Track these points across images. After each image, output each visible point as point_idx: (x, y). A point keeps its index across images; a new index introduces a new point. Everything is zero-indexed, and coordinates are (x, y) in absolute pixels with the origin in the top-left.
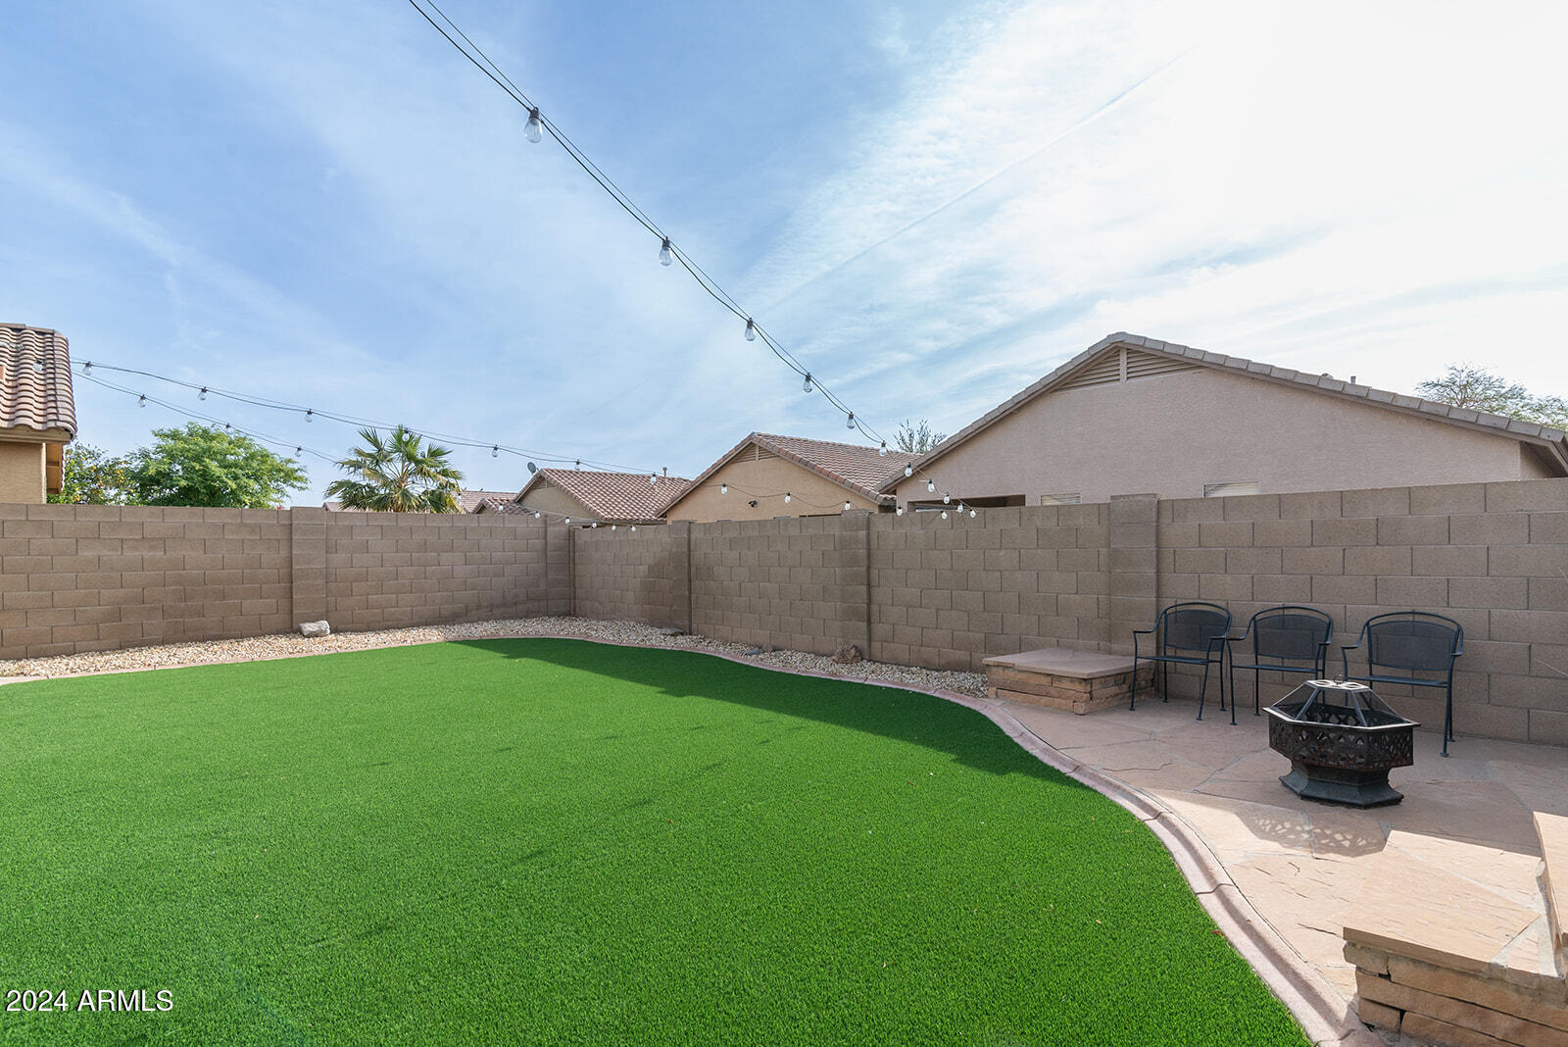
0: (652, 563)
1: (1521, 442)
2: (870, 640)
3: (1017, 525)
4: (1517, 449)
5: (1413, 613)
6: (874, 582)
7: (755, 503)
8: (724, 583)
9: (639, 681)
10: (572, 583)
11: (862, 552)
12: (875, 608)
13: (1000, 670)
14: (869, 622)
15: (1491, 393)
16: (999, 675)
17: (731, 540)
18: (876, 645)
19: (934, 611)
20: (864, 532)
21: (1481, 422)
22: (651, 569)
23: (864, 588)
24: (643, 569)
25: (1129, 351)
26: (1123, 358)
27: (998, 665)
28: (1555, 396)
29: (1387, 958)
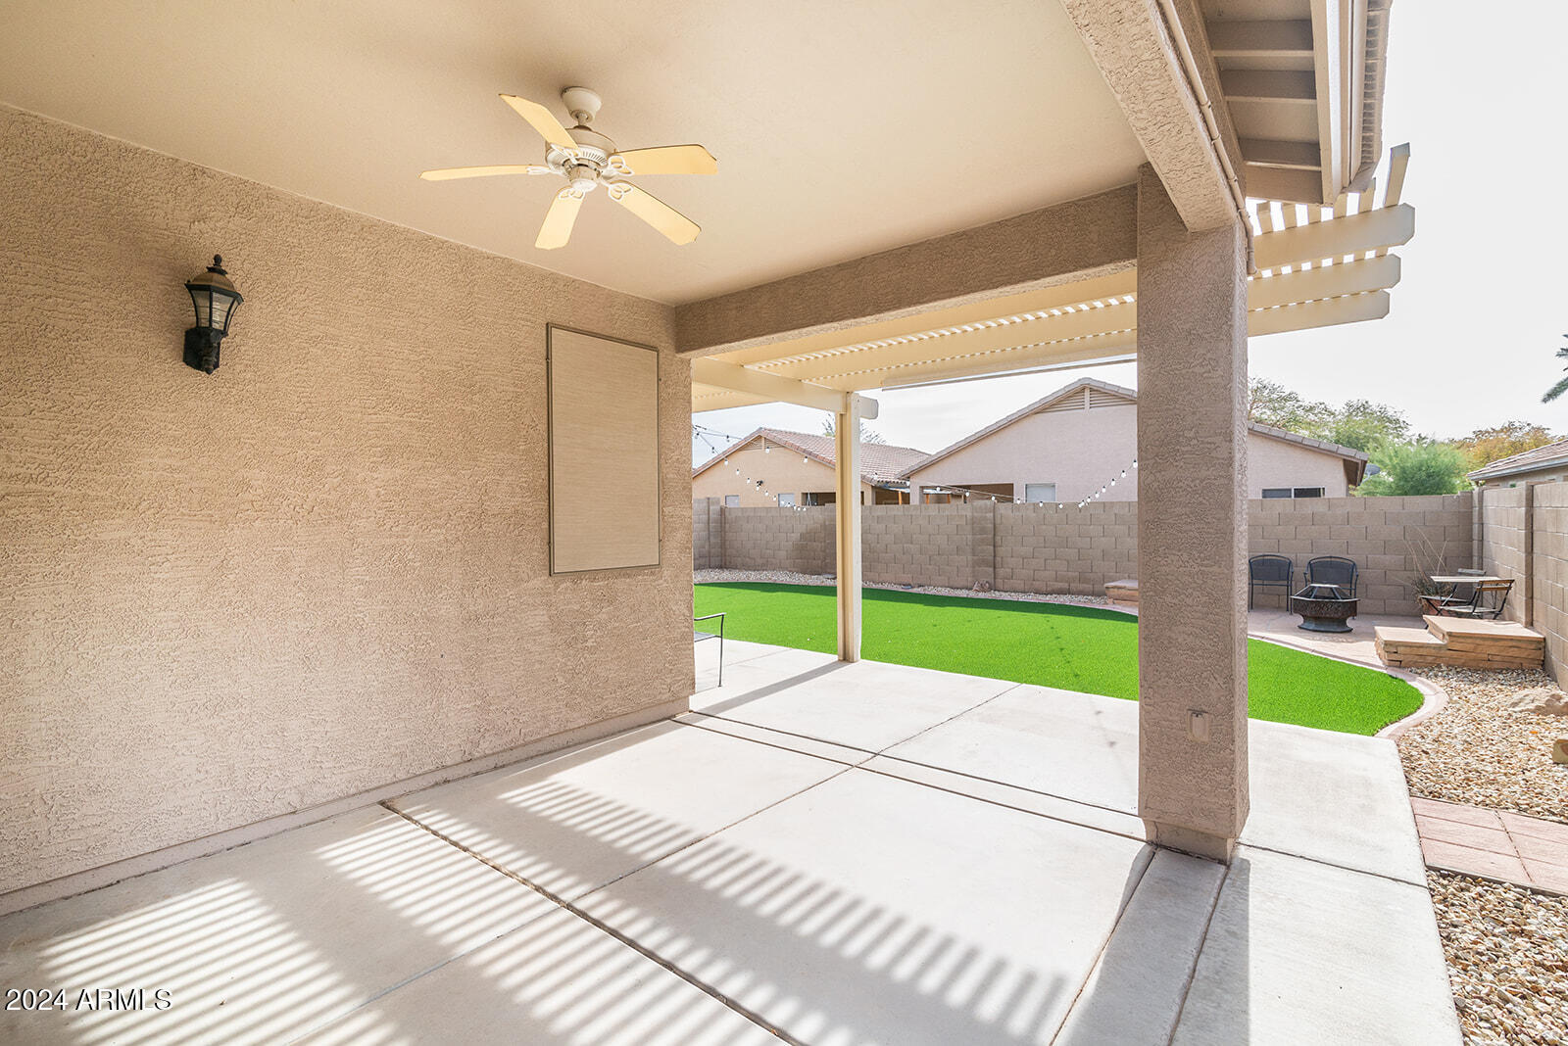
0: (804, 531)
1: (1344, 460)
2: (995, 578)
3: (1102, 512)
4: (1341, 463)
5: (1331, 557)
6: (999, 542)
7: (761, 482)
8: (872, 545)
9: (902, 601)
10: (723, 545)
11: (991, 526)
12: (998, 559)
13: (1116, 590)
14: (995, 568)
15: (1275, 396)
16: (1113, 592)
17: (878, 517)
18: (999, 581)
19: (1043, 560)
20: (992, 514)
21: (1322, 447)
22: (802, 535)
23: (992, 548)
24: (795, 536)
25: (1091, 390)
26: (1087, 393)
27: (1113, 587)
28: (1322, 401)
29: (1397, 647)
